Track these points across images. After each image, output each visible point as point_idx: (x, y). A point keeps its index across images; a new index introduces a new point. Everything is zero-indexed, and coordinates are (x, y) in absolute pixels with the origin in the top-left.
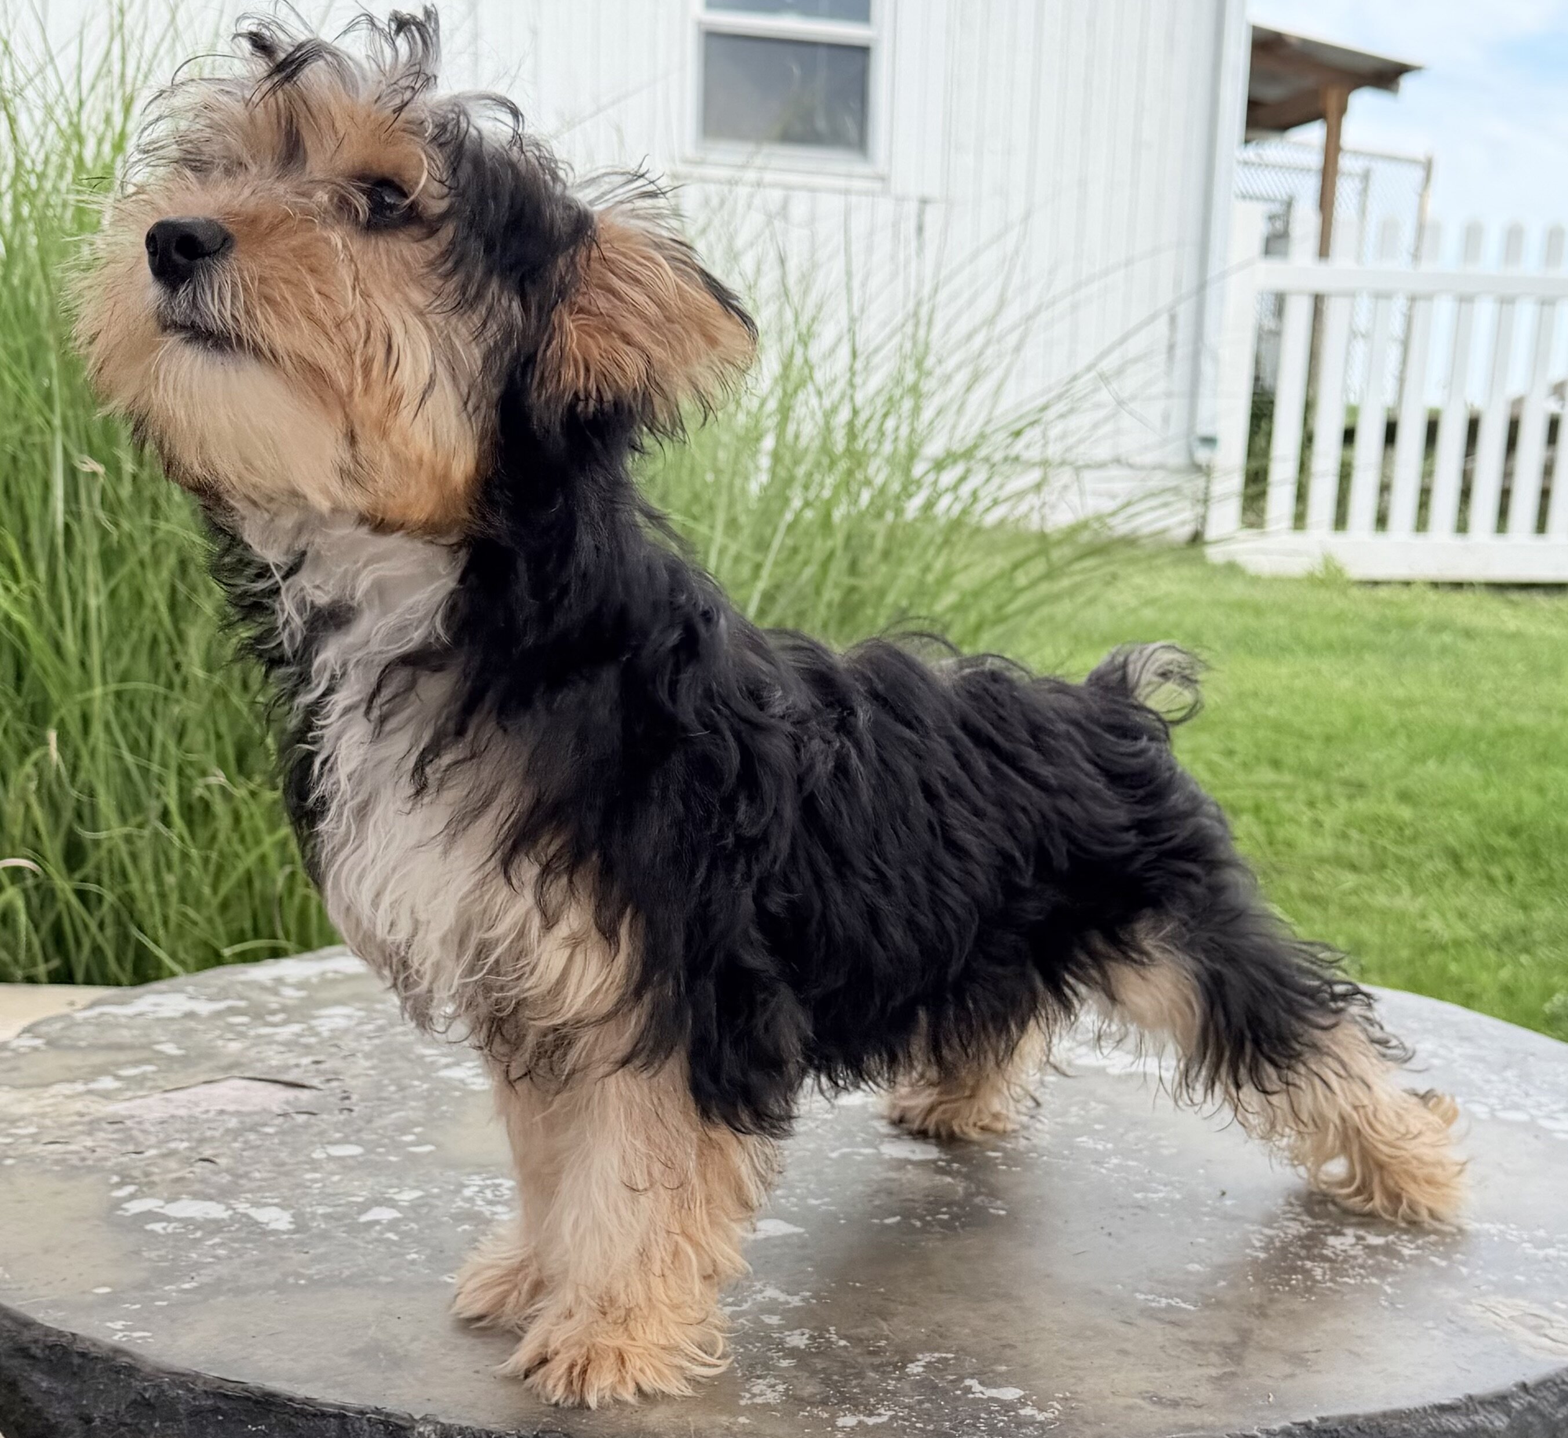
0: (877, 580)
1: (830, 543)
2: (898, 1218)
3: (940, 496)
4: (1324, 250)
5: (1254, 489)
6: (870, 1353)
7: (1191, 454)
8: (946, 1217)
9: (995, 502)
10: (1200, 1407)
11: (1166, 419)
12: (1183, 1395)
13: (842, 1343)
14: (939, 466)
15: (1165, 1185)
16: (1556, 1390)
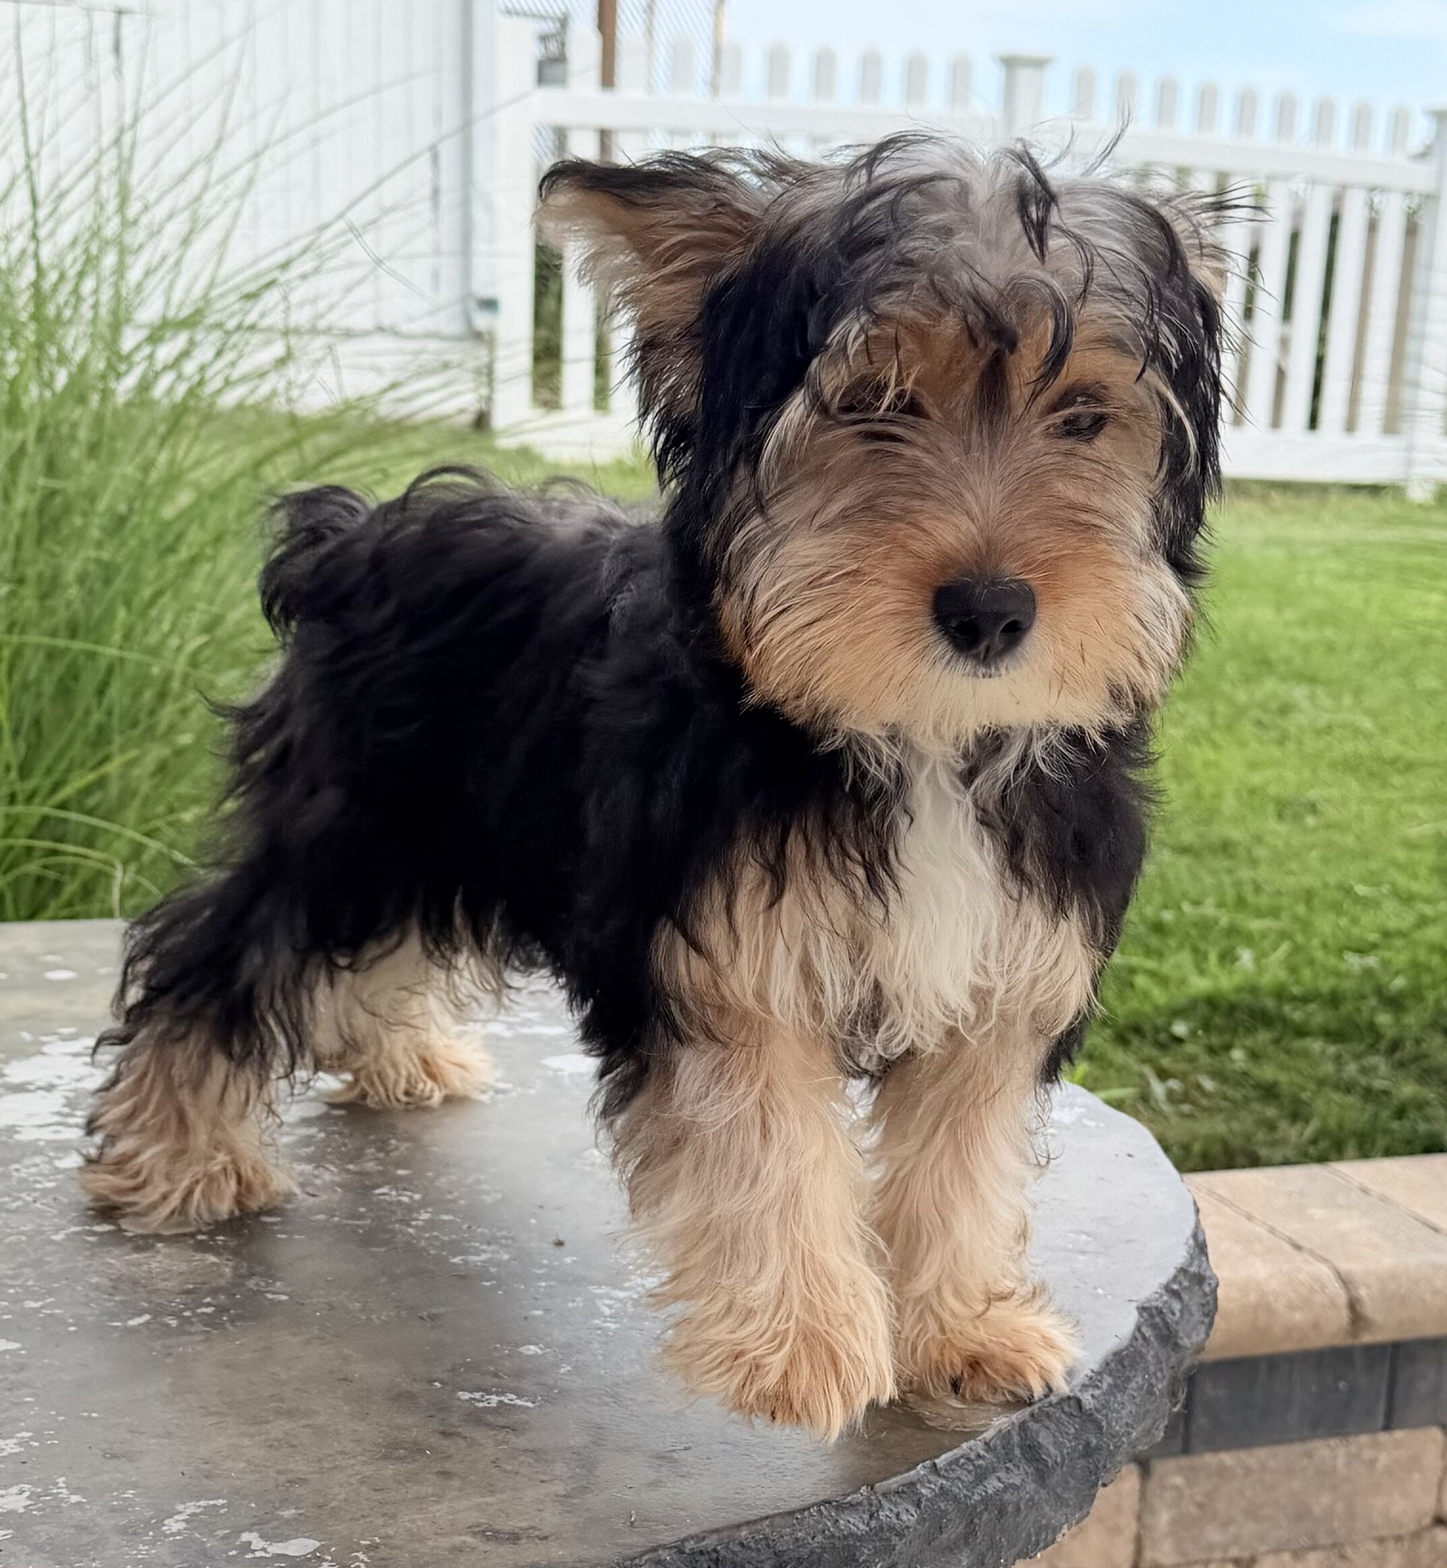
0: (85, 482)
1: (19, 436)
2: (147, 1317)
3: (157, 375)
4: (608, 78)
5: (545, 367)
6: (113, 1510)
7: (468, 321)
8: (209, 1310)
9: (228, 383)
10: (546, 1538)
11: (436, 276)
12: (524, 1524)
13: (75, 1499)
14: (155, 337)
15: (489, 1243)
16: (971, 1468)
